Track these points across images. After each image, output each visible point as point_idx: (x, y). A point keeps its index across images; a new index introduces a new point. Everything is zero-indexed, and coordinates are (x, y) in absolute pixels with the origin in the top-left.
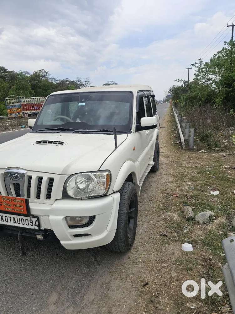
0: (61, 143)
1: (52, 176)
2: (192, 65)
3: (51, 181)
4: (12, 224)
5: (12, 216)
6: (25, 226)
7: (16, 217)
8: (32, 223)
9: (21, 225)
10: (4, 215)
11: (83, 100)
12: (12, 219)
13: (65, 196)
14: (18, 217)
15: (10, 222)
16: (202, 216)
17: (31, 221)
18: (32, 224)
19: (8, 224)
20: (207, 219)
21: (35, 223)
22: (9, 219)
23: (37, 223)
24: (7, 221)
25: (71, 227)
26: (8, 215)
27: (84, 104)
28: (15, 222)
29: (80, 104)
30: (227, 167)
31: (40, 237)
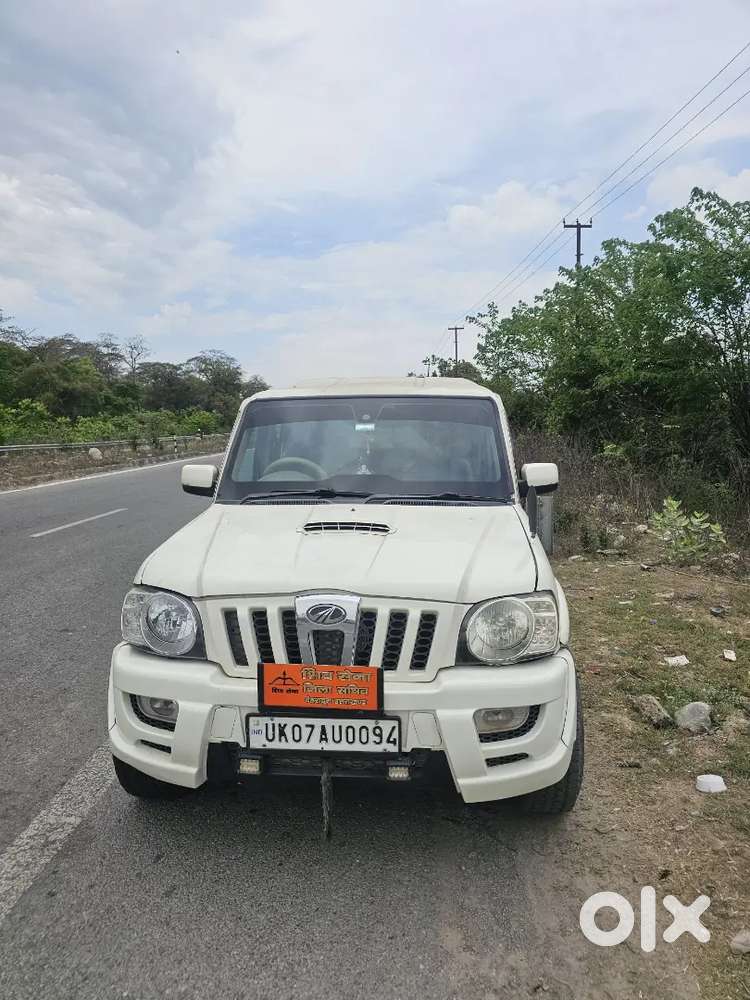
0: (381, 528)
1: (430, 607)
2: (472, 319)
3: (428, 622)
4: (315, 745)
5: (318, 722)
6: (357, 747)
7: (328, 723)
8: (380, 736)
9: (344, 747)
10: (290, 722)
11: (366, 417)
12: (317, 731)
13: (465, 657)
14: (337, 722)
15: (308, 741)
16: (693, 712)
17: (378, 731)
18: (377, 739)
19: (302, 746)
20: (705, 720)
21: (390, 735)
22: (306, 732)
23: (395, 735)
24: (297, 738)
25: (485, 738)
26: (303, 722)
27: (371, 427)
28: (326, 740)
29: (359, 427)
30: (668, 596)
31: (398, 774)
